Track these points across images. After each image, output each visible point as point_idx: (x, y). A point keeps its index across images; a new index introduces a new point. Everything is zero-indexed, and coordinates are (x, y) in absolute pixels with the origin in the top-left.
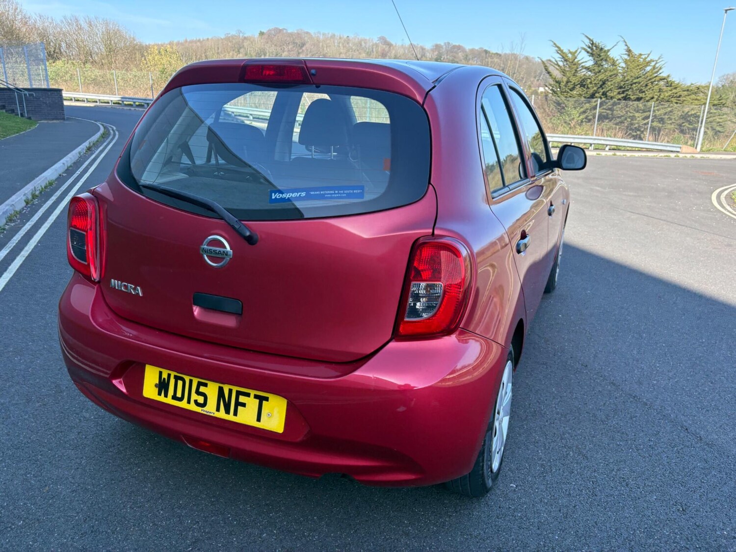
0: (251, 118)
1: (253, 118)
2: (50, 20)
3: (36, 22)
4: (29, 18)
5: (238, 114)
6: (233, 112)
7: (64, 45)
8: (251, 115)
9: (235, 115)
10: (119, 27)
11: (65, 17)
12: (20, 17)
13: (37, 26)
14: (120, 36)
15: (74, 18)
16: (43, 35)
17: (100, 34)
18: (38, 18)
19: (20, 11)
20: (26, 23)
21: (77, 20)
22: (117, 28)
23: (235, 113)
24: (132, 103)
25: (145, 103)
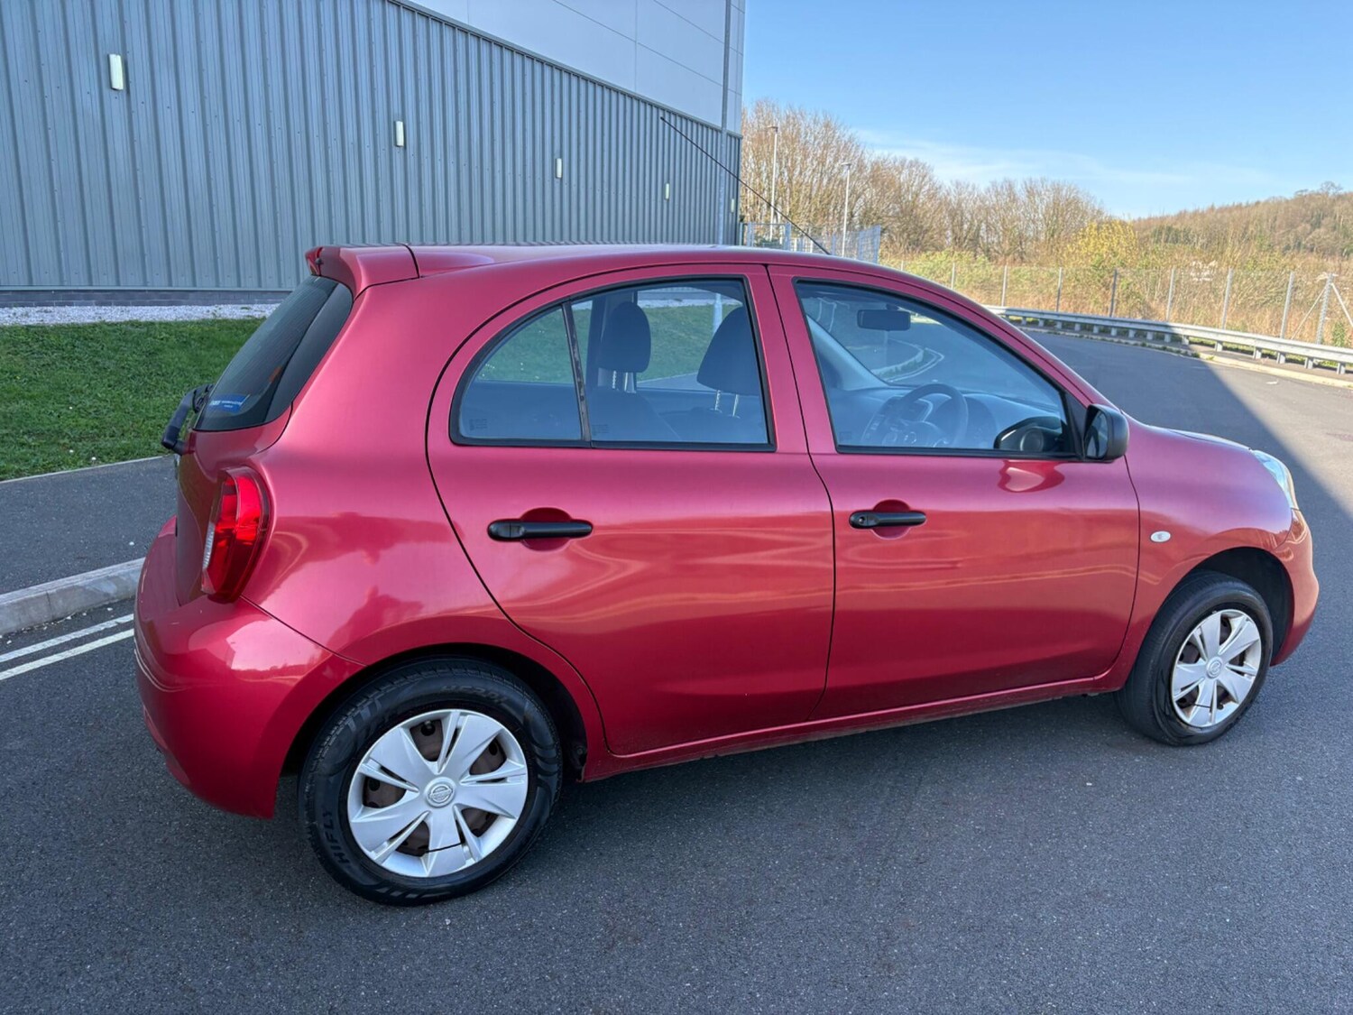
0: (1219, 348)
1: (1225, 348)
2: (970, 189)
3: (948, 194)
4: (940, 187)
5: (1196, 340)
6: (1188, 337)
7: (984, 226)
8: (1221, 342)
9: (1191, 343)
10: (1077, 193)
11: (994, 184)
12: (927, 187)
13: (948, 200)
14: (1077, 208)
15: (1007, 184)
16: (955, 213)
17: (1041, 209)
18: (953, 188)
19: (930, 180)
20: (934, 195)
21: (1011, 187)
22: (1072, 195)
23: (1191, 339)
24: (1021, 318)
25: (1041, 319)
